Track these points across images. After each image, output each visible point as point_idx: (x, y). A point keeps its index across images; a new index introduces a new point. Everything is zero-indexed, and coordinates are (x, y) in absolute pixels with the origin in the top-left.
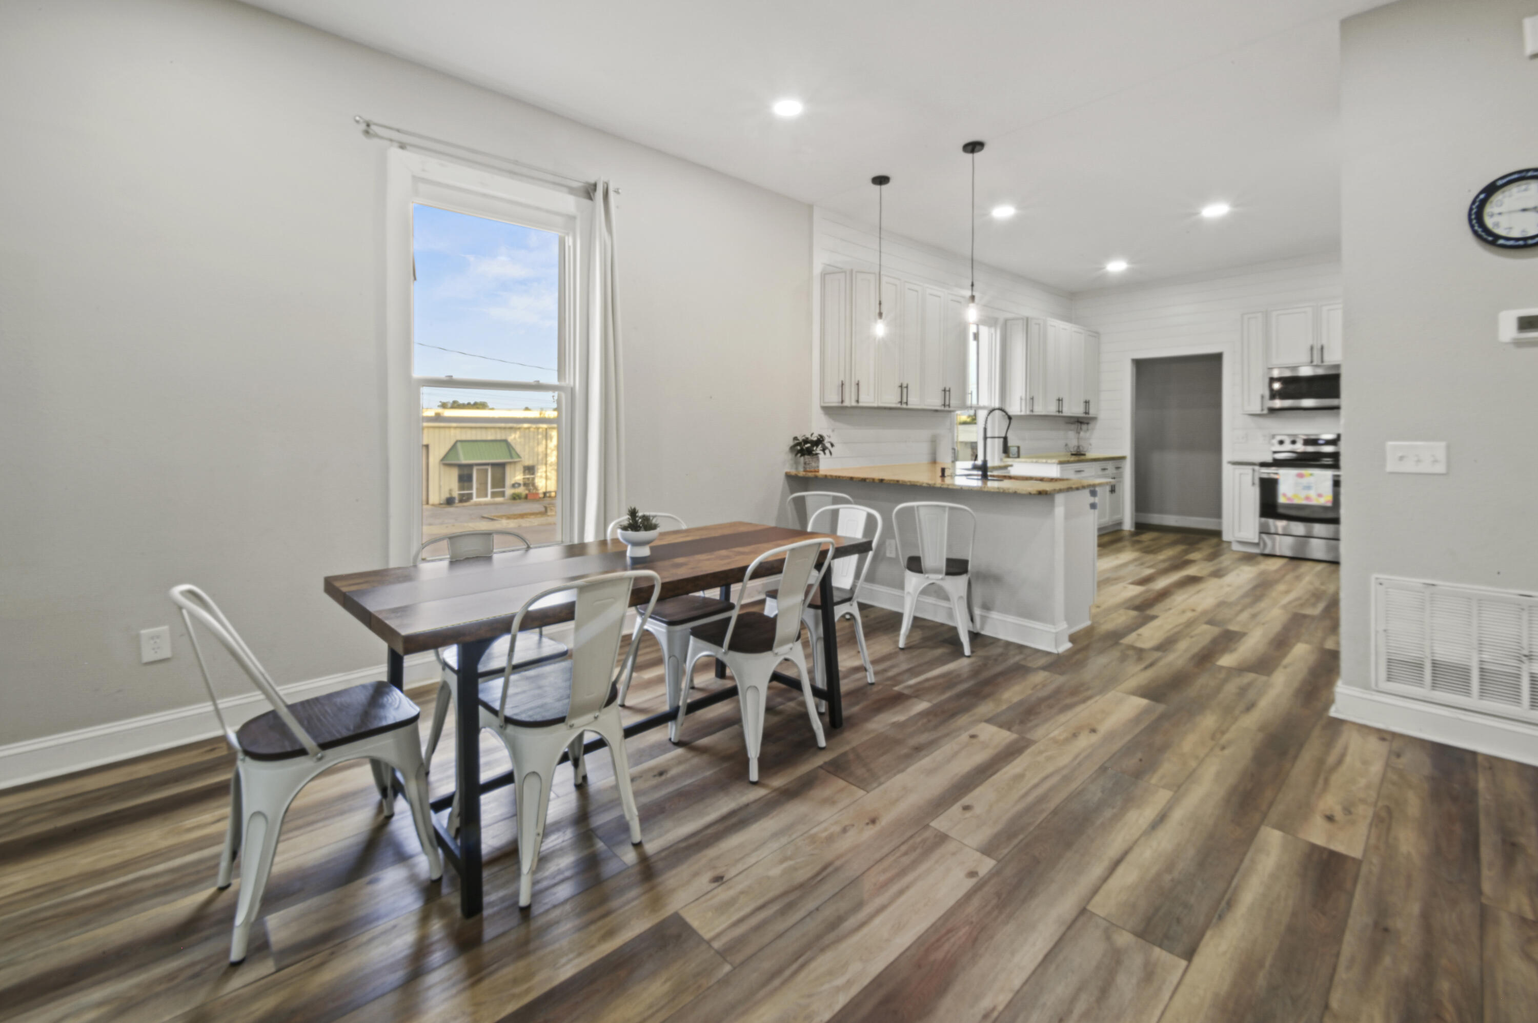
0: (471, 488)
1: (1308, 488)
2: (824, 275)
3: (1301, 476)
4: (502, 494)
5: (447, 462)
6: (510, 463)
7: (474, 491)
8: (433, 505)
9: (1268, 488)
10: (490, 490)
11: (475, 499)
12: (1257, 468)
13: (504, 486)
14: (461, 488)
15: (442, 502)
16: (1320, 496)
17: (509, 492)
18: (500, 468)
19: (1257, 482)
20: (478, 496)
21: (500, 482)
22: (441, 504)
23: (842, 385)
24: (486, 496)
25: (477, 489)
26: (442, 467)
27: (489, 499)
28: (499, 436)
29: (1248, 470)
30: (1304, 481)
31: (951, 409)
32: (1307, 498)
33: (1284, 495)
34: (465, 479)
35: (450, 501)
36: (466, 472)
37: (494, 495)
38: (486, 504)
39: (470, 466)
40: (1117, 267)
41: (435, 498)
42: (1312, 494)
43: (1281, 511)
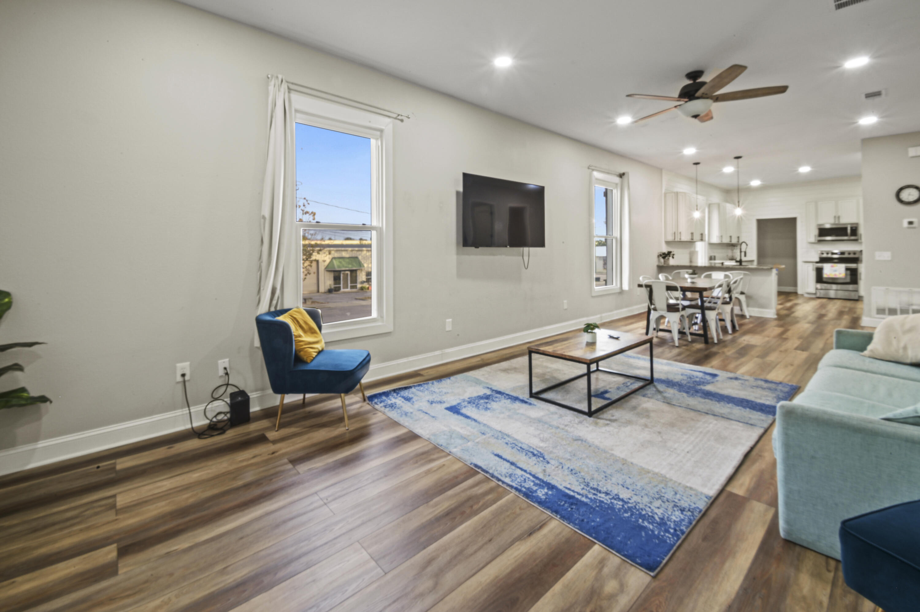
0: (340, 284)
1: (835, 271)
2: (665, 194)
3: (832, 266)
4: (355, 287)
5: (329, 269)
6: (359, 269)
7: (342, 285)
8: (321, 293)
9: (819, 271)
10: (349, 285)
11: (342, 290)
12: (815, 264)
13: (356, 282)
14: (335, 284)
15: (326, 291)
16: (840, 274)
17: (359, 286)
18: (353, 272)
19: (815, 269)
20: (344, 288)
21: (354, 280)
22: (325, 293)
23: (675, 233)
24: (347, 288)
25: (343, 284)
26: (326, 272)
27: (349, 290)
28: (354, 254)
29: (811, 265)
30: (834, 268)
31: (694, 241)
32: (835, 275)
33: (826, 274)
34: (337, 279)
35: (330, 291)
36: (337, 274)
37: (352, 287)
38: (349, 293)
39: (340, 271)
40: (755, 183)
41: (322, 289)
42: (837, 273)
43: (824, 280)
